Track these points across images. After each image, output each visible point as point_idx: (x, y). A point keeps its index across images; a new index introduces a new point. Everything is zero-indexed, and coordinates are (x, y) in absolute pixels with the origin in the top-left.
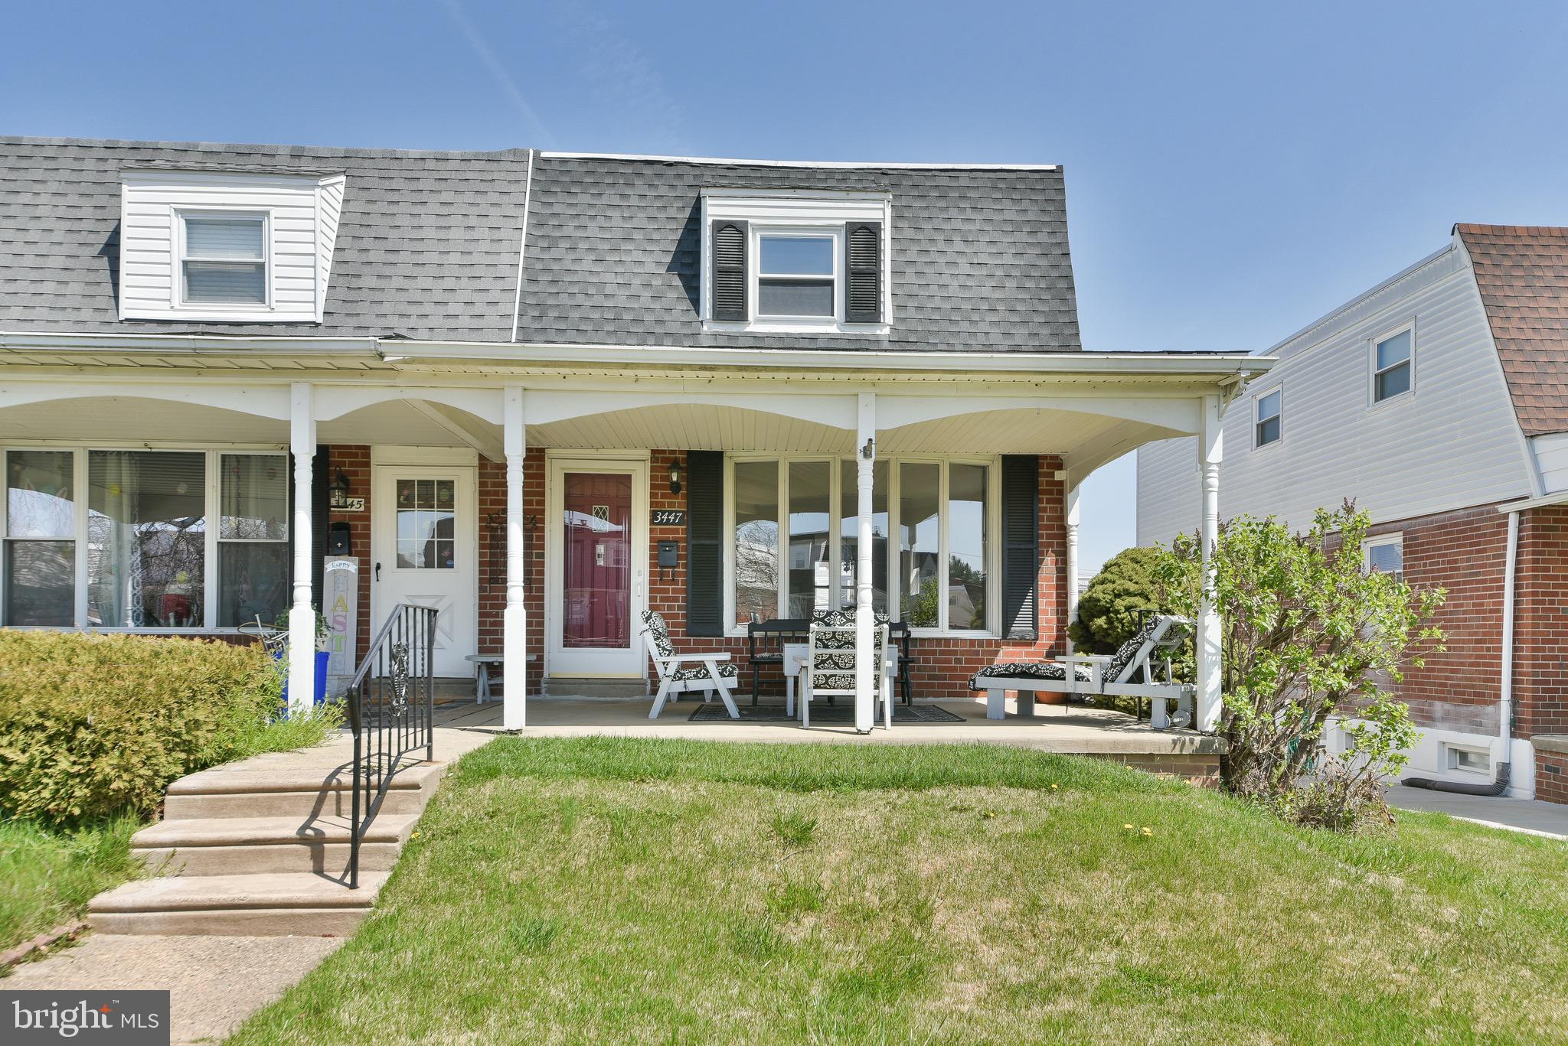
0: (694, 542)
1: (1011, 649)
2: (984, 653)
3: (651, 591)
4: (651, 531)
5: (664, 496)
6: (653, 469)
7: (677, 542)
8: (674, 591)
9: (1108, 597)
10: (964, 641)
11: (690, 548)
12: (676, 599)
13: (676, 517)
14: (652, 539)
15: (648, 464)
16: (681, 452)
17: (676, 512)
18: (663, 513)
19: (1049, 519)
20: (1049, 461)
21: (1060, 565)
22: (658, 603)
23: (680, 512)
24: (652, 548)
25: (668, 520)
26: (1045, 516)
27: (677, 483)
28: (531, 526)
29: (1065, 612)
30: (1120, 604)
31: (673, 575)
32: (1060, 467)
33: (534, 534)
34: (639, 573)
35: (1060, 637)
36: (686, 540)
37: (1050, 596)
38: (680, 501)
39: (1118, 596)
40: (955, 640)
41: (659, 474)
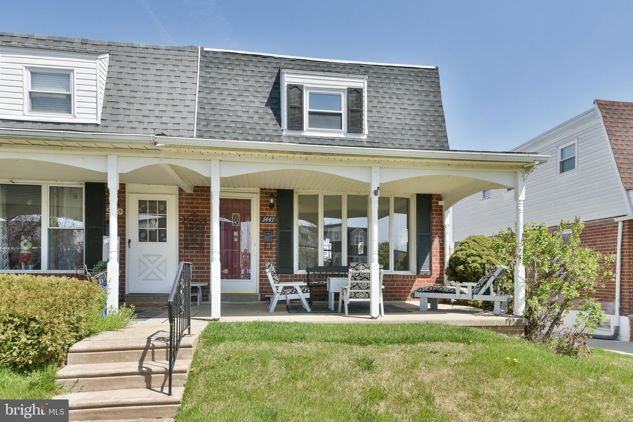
0: (280, 231)
1: (420, 279)
2: (409, 281)
3: (260, 253)
4: (260, 225)
5: (266, 209)
6: (261, 197)
7: (272, 231)
8: (271, 253)
9: (464, 257)
10: (400, 276)
11: (279, 233)
12: (272, 257)
13: (272, 219)
14: (261, 230)
15: (259, 195)
16: (274, 189)
17: (272, 217)
18: (266, 217)
19: (436, 222)
20: (436, 197)
21: (441, 242)
22: (264, 259)
23: (273, 217)
24: (261, 233)
25: (268, 220)
26: (435, 221)
27: (273, 204)
28: (204, 222)
29: (443, 263)
30: (470, 260)
31: (271, 246)
32: (441, 199)
33: (205, 227)
34: (255, 245)
35: (441, 274)
36: (276, 230)
37: (437, 256)
38: (274, 212)
39: (468, 256)
40: (397, 275)
41: (264, 199)
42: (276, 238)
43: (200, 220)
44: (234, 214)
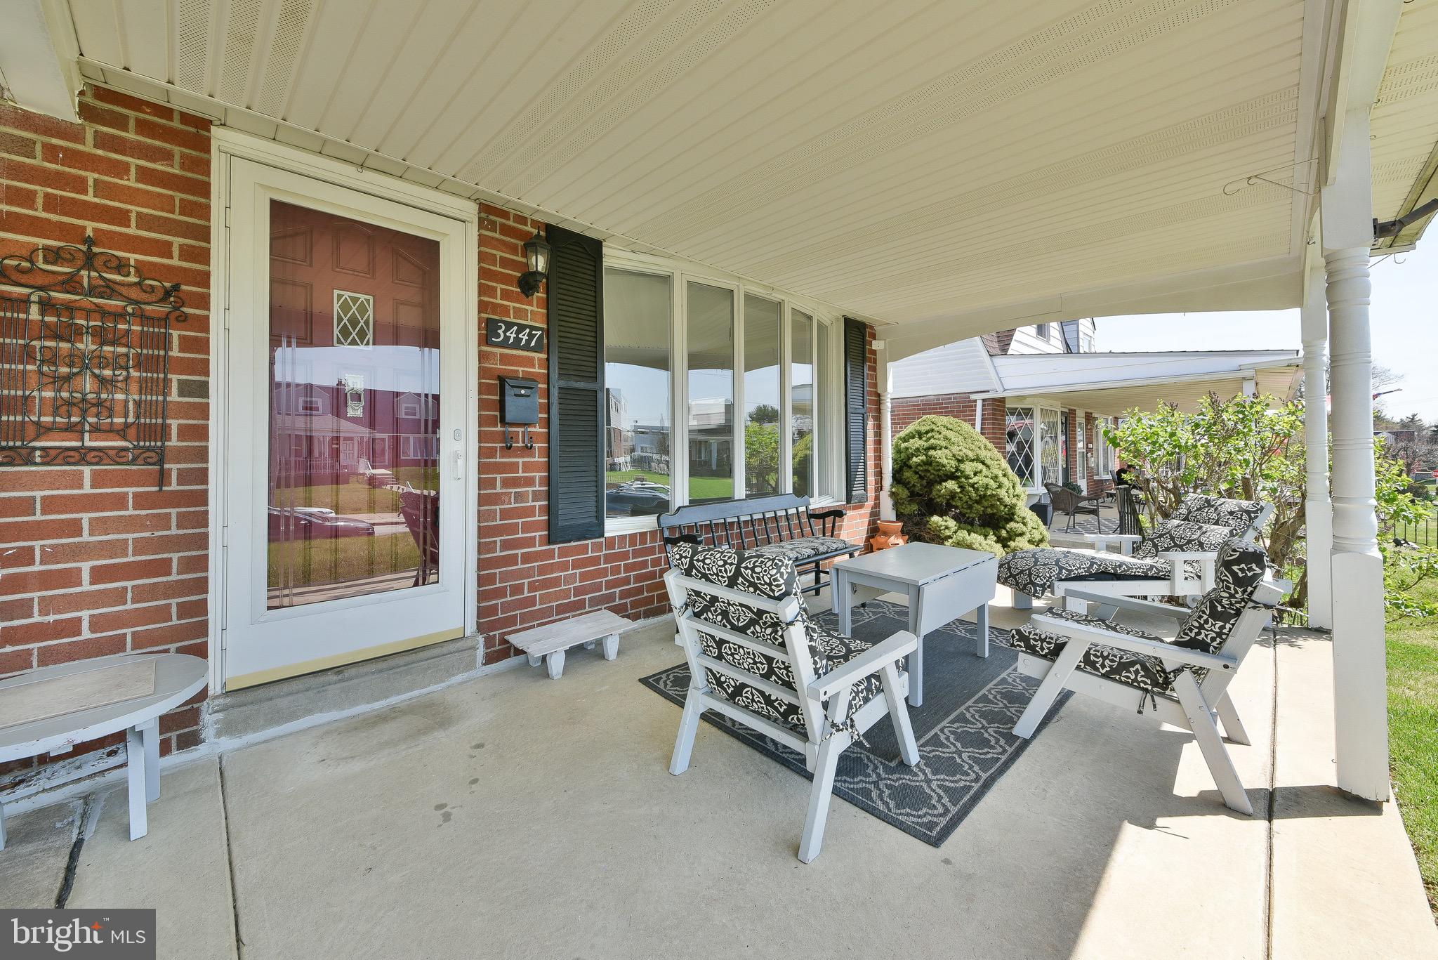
0: (560, 384)
3: (482, 468)
4: (482, 356)
5: (506, 295)
6: (482, 241)
7: (532, 381)
8: (527, 467)
11: (553, 393)
12: (529, 482)
13: (531, 336)
14: (483, 372)
15: (474, 230)
16: (535, 224)
17: (533, 328)
18: (509, 325)
22: (498, 490)
23: (537, 329)
24: (482, 389)
25: (518, 340)
27: (535, 277)
28: (164, 309)
31: (525, 439)
33: (175, 334)
34: (456, 435)
36: (547, 380)
38: (535, 309)
41: (498, 254)
42: (547, 409)
43: (134, 294)
44: (346, 294)
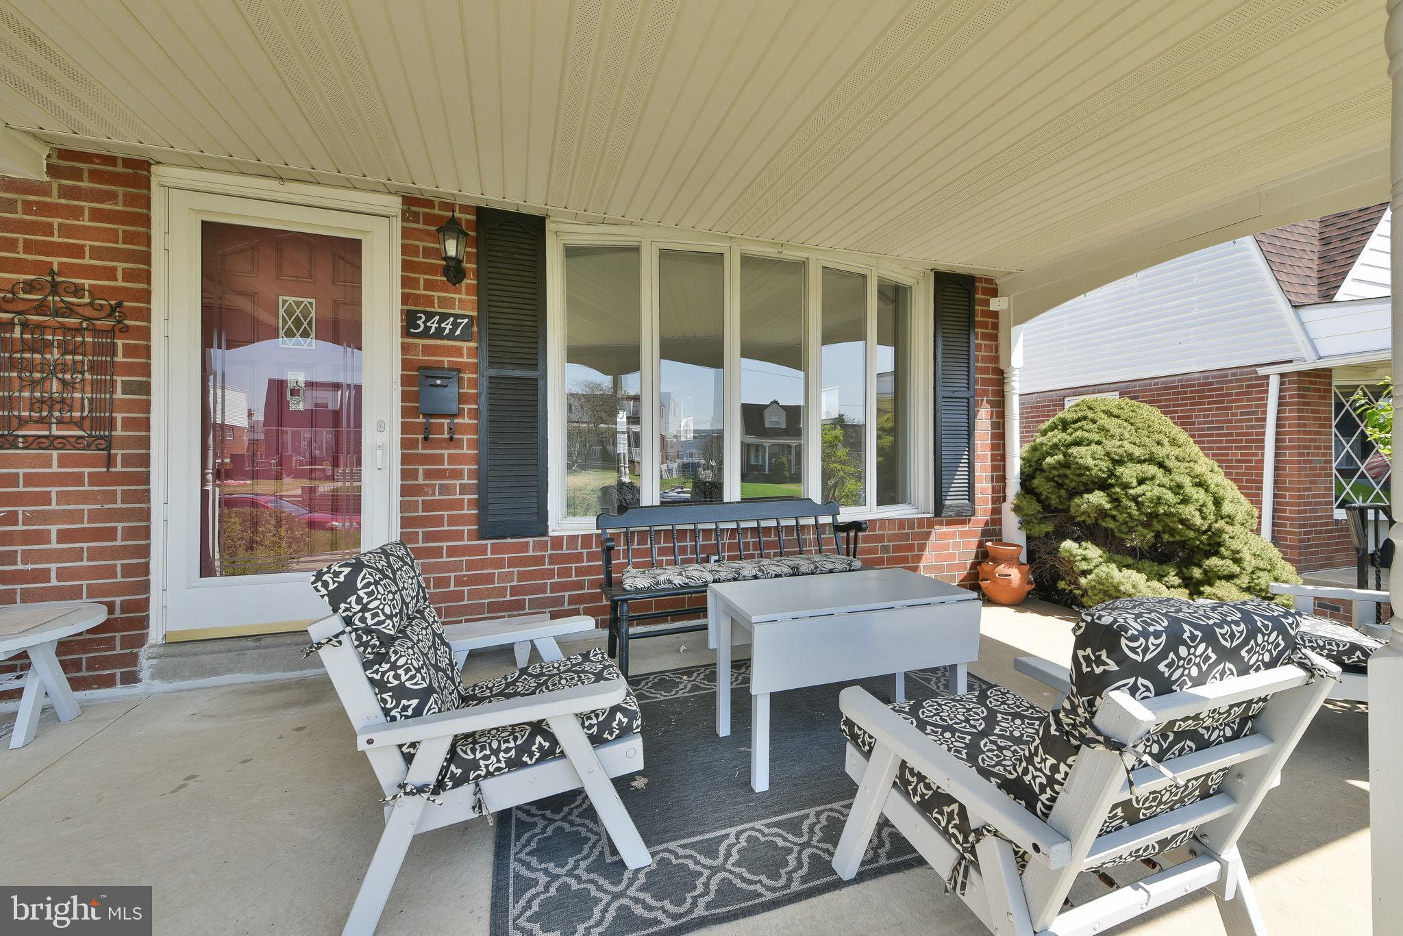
0: (493, 372)
1: (944, 529)
2: (915, 536)
3: (405, 459)
4: (405, 348)
5: (429, 285)
6: (406, 233)
7: (459, 371)
8: (454, 459)
9: (1104, 465)
10: (891, 521)
11: (485, 382)
12: (457, 474)
13: (455, 325)
14: (405, 364)
15: (398, 224)
16: (464, 209)
17: (456, 316)
18: (430, 316)
19: (985, 359)
20: (983, 285)
21: (995, 420)
22: (421, 481)
23: (463, 317)
24: (405, 381)
25: (440, 330)
26: (979, 355)
27: (458, 261)
28: (110, 323)
29: (1003, 479)
30: (1128, 473)
31: (451, 430)
32: (995, 293)
33: (120, 343)
34: (381, 427)
35: (996, 511)
36: (476, 368)
37: (984, 458)
38: (463, 296)
39: (1119, 462)
40: (882, 521)
41: (421, 244)
42: (476, 399)
43: (88, 312)
44: (291, 299)
